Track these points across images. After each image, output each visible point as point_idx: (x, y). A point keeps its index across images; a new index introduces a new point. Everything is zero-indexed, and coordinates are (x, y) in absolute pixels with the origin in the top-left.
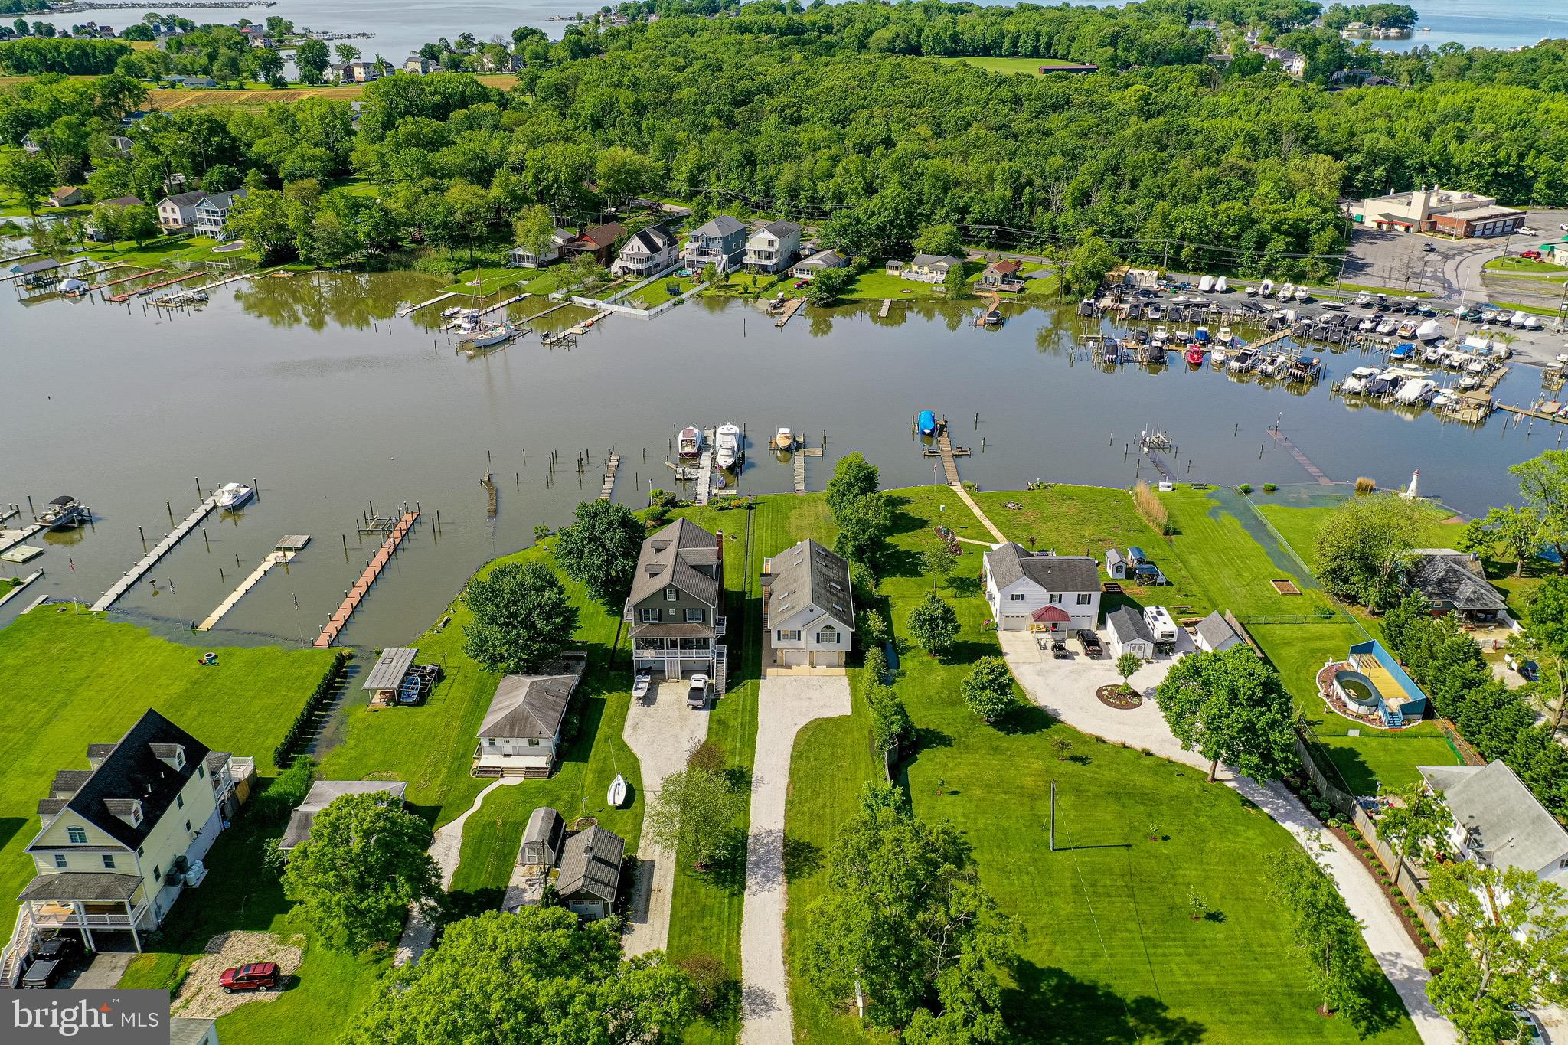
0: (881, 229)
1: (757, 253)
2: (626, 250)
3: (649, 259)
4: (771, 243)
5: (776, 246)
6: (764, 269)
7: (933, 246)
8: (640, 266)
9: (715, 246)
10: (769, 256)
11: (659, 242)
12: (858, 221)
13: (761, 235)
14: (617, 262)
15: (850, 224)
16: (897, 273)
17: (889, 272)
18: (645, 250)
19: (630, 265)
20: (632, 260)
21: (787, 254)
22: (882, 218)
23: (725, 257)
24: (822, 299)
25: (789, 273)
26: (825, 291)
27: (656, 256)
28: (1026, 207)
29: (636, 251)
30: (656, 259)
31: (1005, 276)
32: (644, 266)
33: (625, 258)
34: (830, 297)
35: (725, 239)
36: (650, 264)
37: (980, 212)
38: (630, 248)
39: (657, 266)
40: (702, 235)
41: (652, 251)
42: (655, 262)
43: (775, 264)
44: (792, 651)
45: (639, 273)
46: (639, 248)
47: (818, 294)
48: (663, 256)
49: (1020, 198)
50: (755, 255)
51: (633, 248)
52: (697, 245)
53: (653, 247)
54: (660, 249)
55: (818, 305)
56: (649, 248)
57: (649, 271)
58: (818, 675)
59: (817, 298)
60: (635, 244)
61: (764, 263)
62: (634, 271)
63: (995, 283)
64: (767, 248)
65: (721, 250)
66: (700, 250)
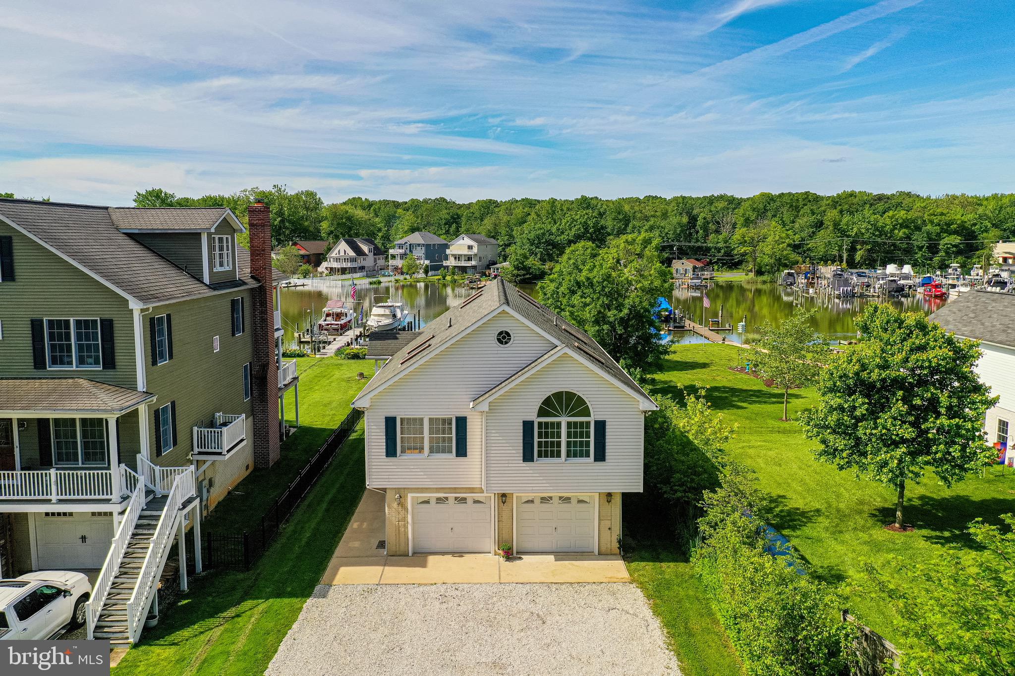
1: (457, 257)
2: (334, 254)
3: (353, 260)
4: (470, 247)
5: (475, 250)
6: (463, 269)
8: (344, 265)
9: (419, 252)
10: (469, 259)
11: (365, 248)
12: (551, 234)
13: (461, 242)
14: (324, 265)
15: (544, 234)
18: (352, 253)
19: (335, 265)
20: (337, 260)
21: (485, 262)
22: (573, 232)
23: (427, 262)
25: (487, 273)
26: (522, 269)
27: (362, 259)
28: (701, 232)
29: (342, 253)
30: (361, 262)
31: (695, 268)
32: (349, 265)
33: (332, 260)
34: (527, 274)
35: (427, 246)
36: (355, 265)
37: (660, 236)
38: (336, 251)
39: (362, 268)
40: (406, 243)
41: (358, 255)
42: (360, 265)
43: (474, 267)
44: (439, 500)
45: (343, 271)
46: (345, 251)
47: (515, 272)
48: (369, 261)
49: (694, 226)
50: (455, 258)
51: (339, 251)
52: (402, 251)
53: (359, 252)
54: (366, 255)
55: (515, 282)
56: (355, 252)
57: (353, 270)
58: (521, 582)
59: (513, 275)
60: (342, 248)
61: (463, 265)
62: (338, 269)
63: (686, 274)
64: (466, 252)
65: (423, 256)
66: (403, 256)
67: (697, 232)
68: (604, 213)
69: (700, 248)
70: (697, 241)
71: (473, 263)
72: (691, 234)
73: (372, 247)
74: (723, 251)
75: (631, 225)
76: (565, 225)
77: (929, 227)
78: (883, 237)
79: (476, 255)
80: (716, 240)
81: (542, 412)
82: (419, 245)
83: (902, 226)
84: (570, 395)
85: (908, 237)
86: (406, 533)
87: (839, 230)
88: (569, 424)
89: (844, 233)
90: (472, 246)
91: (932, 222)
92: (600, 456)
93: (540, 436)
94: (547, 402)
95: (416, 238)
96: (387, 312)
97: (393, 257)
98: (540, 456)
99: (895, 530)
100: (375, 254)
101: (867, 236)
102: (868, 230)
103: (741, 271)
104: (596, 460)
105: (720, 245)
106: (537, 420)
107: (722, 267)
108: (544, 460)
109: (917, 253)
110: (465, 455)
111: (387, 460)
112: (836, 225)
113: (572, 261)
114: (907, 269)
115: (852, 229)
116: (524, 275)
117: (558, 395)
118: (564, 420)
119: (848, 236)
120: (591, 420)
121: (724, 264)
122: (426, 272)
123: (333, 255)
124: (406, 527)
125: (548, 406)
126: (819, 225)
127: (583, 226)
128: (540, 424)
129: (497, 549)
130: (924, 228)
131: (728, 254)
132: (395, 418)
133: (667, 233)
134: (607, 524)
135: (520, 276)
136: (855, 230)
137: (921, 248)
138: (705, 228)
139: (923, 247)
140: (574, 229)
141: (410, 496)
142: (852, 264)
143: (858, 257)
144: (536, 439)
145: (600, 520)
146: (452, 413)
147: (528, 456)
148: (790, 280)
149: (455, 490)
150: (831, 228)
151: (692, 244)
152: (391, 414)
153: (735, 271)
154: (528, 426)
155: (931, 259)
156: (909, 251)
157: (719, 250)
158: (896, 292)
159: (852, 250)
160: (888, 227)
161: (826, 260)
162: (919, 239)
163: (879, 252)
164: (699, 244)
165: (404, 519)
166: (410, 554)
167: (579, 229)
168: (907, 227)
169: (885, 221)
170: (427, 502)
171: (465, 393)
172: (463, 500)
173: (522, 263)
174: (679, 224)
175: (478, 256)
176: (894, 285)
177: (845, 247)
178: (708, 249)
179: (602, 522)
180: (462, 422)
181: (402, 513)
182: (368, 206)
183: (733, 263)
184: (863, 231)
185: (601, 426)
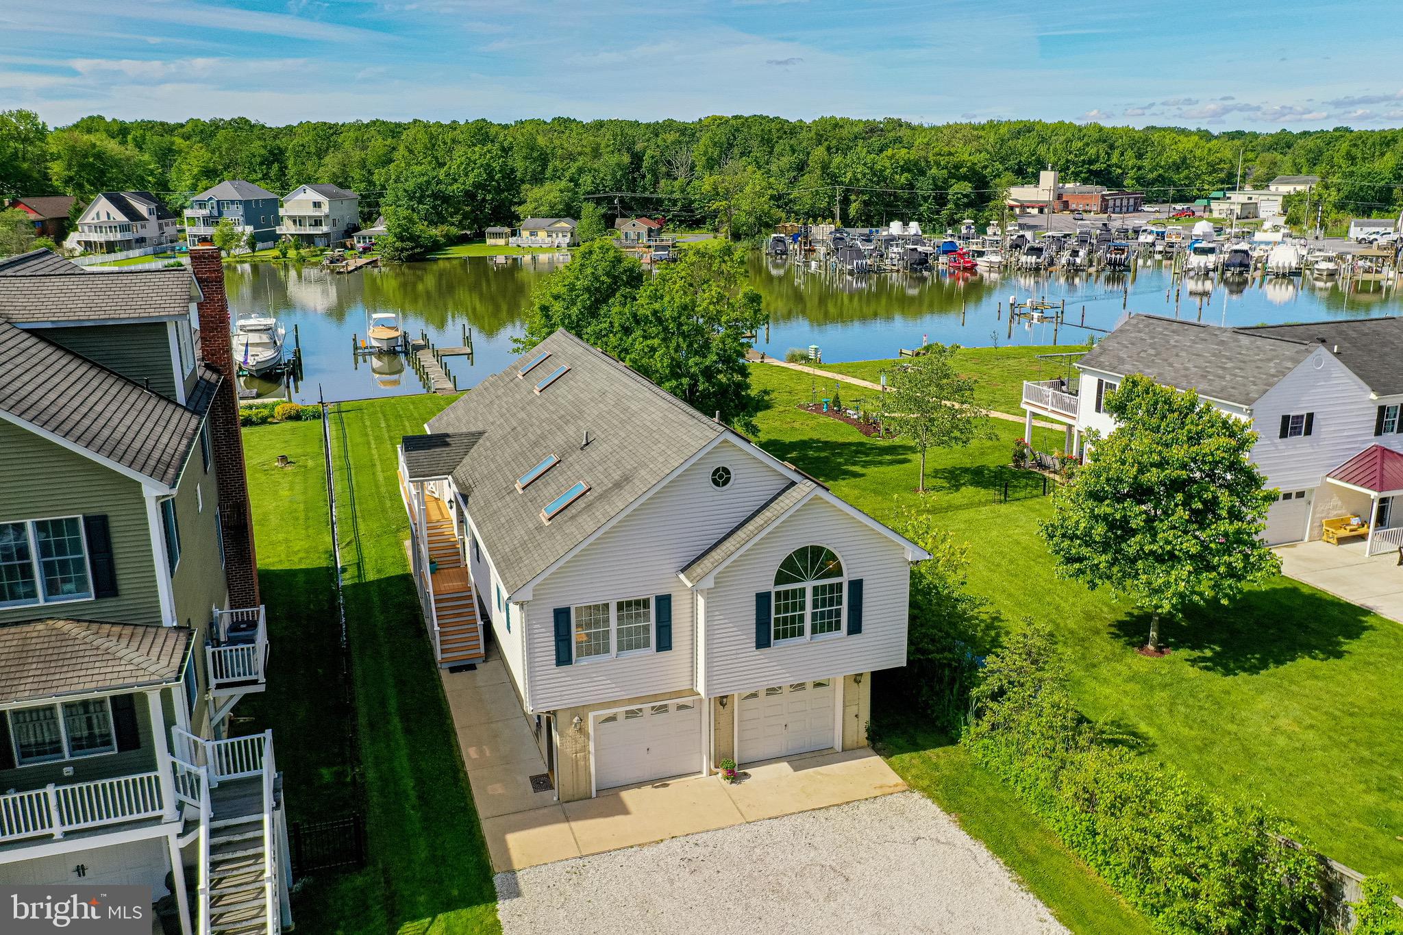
0: (470, 196)
1: (298, 221)
2: (89, 218)
3: (124, 228)
4: (317, 205)
5: (325, 209)
6: (310, 239)
7: (544, 209)
8: (112, 237)
9: (234, 215)
10: (317, 222)
11: (142, 208)
12: (439, 182)
13: (301, 196)
14: (74, 237)
15: (428, 183)
16: (501, 242)
17: (489, 241)
18: (121, 218)
19: (94, 237)
20: (98, 228)
21: (342, 227)
22: (470, 180)
23: (249, 229)
24: (402, 250)
25: (348, 244)
26: (408, 239)
27: (139, 226)
28: (649, 176)
29: (104, 218)
30: (138, 231)
31: (650, 231)
32: (118, 236)
33: (86, 228)
34: (416, 247)
35: (246, 204)
36: (128, 236)
37: (593, 182)
38: (93, 214)
39: (141, 241)
40: (211, 199)
41: (131, 219)
42: (137, 236)
43: (326, 235)
44: (631, 714)
45: (110, 247)
46: (108, 214)
47: (398, 244)
48: (151, 229)
49: (639, 168)
50: (295, 222)
51: (98, 214)
52: (206, 212)
53: (133, 215)
54: (143, 219)
55: (400, 259)
56: (126, 215)
57: (127, 245)
58: (775, 815)
59: (397, 249)
60: (102, 209)
61: (308, 232)
62: (101, 244)
63: (638, 239)
64: (311, 212)
65: (241, 219)
66: (209, 221)
67: (644, 177)
68: (511, 148)
69: (648, 200)
70: (645, 189)
71: (324, 229)
72: (634, 179)
73: (153, 206)
74: (679, 204)
75: (550, 167)
76: (459, 167)
77: (934, 171)
78: (882, 184)
79: (327, 216)
80: (670, 188)
81: (780, 579)
82: (233, 202)
83: (905, 169)
84: (817, 551)
85: (911, 186)
86: (587, 768)
87: (828, 175)
88: (815, 589)
89: (834, 179)
90: (319, 203)
91: (938, 164)
92: (855, 627)
93: (778, 612)
94: (788, 563)
95: (225, 190)
96: (265, 338)
97: (191, 220)
98: (777, 637)
99: (1151, 655)
100: (159, 218)
101: (863, 183)
102: (864, 175)
103: (705, 231)
104: (850, 632)
105: (676, 195)
106: (774, 590)
107: (679, 227)
108: (783, 643)
109: (921, 205)
110: (669, 647)
111: (557, 671)
112: (825, 167)
113: (589, 271)
114: (914, 227)
115: (845, 173)
116: (412, 248)
117: (802, 553)
118: (809, 585)
119: (842, 183)
120: (845, 580)
121: (681, 222)
122: (252, 246)
123: (88, 220)
124: (586, 759)
125: (789, 570)
126: (801, 167)
127: (485, 170)
128: (778, 594)
129: (712, 767)
130: (929, 173)
131: (688, 207)
132: (569, 608)
133: (603, 179)
134: (853, 710)
135: (407, 250)
136: (849, 175)
137: (925, 199)
138: (654, 172)
139: (929, 196)
140: (471, 175)
141: (591, 715)
142: (847, 222)
143: (853, 210)
144: (773, 616)
145: (845, 706)
146: (650, 592)
147: (762, 641)
148: (780, 248)
149: (655, 697)
150: (819, 172)
151: (638, 195)
152: (562, 604)
153: (697, 231)
154: (762, 600)
155: (938, 213)
156: (912, 203)
157: (674, 202)
158: (918, 265)
159: (846, 202)
160: (888, 171)
161: (815, 215)
162: (924, 187)
163: (877, 204)
164: (647, 194)
165: (585, 748)
166: (594, 794)
167: (480, 175)
168: (909, 171)
169: (883, 162)
170: (613, 719)
171: (668, 561)
172: (663, 709)
173: (407, 230)
174: (618, 165)
175: (331, 218)
176: (916, 256)
177: (838, 198)
178: (660, 202)
179: (848, 710)
180: (664, 603)
181: (581, 739)
182: (121, 131)
183: (693, 222)
184: (859, 176)
185: (857, 587)
